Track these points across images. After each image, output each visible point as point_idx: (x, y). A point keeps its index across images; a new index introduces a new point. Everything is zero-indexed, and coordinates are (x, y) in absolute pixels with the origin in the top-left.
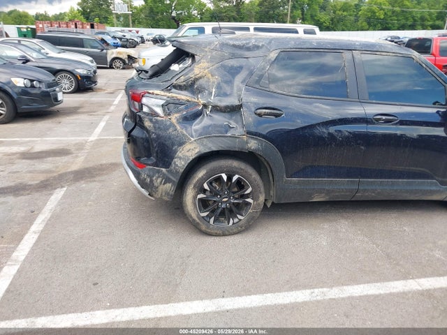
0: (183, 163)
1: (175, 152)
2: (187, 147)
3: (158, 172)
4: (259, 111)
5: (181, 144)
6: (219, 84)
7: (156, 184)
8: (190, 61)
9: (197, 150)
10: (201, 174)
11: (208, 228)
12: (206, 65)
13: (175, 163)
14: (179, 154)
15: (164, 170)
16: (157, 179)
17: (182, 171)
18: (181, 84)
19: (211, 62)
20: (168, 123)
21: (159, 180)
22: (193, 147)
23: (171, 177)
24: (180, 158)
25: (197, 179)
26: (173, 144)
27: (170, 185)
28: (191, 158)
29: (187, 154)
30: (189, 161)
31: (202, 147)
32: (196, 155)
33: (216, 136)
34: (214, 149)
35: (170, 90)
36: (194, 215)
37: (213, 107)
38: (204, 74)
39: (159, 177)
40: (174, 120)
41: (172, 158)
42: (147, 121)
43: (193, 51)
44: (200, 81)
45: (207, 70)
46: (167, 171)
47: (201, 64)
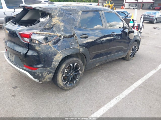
0: (57, 63)
1: (53, 59)
2: (58, 56)
3: (46, 70)
4: (82, 36)
5: (55, 55)
6: (64, 26)
7: (44, 76)
8: (49, 17)
9: (62, 57)
10: (64, 66)
11: (67, 88)
12: (57, 18)
13: (53, 64)
14: (55, 60)
15: (48, 68)
16: (45, 73)
17: (56, 67)
18: (47, 27)
19: (59, 17)
20: (48, 46)
21: (46, 74)
22: (60, 55)
23: (52, 71)
24: (55, 61)
25: (62, 69)
26: (51, 56)
27: (51, 74)
28: (60, 60)
29: (58, 59)
30: (59, 62)
31: (63, 55)
32: (62, 59)
33: (68, 49)
34: (68, 54)
35: (43, 30)
36: (62, 85)
37: (64, 36)
38: (57, 22)
39: (46, 72)
40: (50, 45)
41: (52, 62)
42: (37, 47)
43: (50, 12)
44: (56, 25)
45: (58, 20)
46: (50, 68)
47: (55, 18)
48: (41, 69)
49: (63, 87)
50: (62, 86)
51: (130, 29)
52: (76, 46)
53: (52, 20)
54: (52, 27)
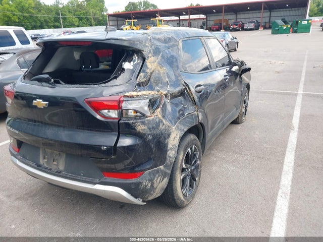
0: (174, 152)
2: (172, 136)
3: (158, 171)
4: (197, 89)
5: (169, 136)
6: (168, 74)
7: (155, 185)
9: (178, 136)
10: (181, 156)
12: (153, 59)
13: (169, 156)
14: (170, 146)
17: (174, 160)
18: (142, 81)
19: (156, 56)
20: (157, 120)
21: (158, 180)
22: (175, 135)
23: (167, 171)
24: (171, 149)
25: (180, 162)
26: (165, 139)
27: (166, 179)
28: (177, 145)
29: (174, 143)
30: (177, 149)
31: (180, 132)
32: (179, 141)
34: (185, 130)
36: (181, 197)
37: (171, 95)
38: (155, 68)
39: (158, 177)
40: (160, 116)
41: (166, 152)
42: (139, 125)
43: (139, 47)
44: (154, 74)
45: (156, 63)
46: (164, 167)
47: (150, 59)
48: (150, 174)
49: (184, 201)
50: (182, 200)
51: (243, 65)
52: (191, 110)
53: (147, 64)
54: (150, 79)
